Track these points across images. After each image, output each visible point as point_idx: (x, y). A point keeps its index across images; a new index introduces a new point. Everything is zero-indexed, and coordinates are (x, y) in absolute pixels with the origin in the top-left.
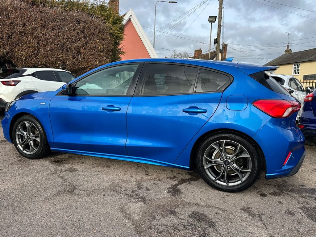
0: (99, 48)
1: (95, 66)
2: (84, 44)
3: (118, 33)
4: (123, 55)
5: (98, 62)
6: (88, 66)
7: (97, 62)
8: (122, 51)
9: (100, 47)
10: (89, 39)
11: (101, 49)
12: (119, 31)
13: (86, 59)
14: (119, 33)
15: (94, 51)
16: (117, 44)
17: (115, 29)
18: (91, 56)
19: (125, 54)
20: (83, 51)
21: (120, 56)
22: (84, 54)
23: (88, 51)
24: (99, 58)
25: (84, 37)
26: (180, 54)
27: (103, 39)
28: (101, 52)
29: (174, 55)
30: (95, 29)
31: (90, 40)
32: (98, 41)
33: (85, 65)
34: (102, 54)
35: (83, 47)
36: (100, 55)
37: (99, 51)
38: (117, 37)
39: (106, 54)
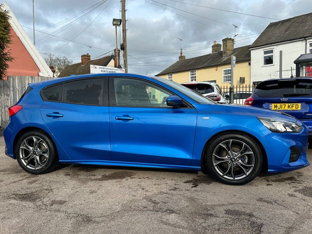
3: (3, 34)
8: (9, 56)
14: (5, 33)
16: (2, 47)
19: (13, 60)
21: (7, 62)
38: (2, 39)
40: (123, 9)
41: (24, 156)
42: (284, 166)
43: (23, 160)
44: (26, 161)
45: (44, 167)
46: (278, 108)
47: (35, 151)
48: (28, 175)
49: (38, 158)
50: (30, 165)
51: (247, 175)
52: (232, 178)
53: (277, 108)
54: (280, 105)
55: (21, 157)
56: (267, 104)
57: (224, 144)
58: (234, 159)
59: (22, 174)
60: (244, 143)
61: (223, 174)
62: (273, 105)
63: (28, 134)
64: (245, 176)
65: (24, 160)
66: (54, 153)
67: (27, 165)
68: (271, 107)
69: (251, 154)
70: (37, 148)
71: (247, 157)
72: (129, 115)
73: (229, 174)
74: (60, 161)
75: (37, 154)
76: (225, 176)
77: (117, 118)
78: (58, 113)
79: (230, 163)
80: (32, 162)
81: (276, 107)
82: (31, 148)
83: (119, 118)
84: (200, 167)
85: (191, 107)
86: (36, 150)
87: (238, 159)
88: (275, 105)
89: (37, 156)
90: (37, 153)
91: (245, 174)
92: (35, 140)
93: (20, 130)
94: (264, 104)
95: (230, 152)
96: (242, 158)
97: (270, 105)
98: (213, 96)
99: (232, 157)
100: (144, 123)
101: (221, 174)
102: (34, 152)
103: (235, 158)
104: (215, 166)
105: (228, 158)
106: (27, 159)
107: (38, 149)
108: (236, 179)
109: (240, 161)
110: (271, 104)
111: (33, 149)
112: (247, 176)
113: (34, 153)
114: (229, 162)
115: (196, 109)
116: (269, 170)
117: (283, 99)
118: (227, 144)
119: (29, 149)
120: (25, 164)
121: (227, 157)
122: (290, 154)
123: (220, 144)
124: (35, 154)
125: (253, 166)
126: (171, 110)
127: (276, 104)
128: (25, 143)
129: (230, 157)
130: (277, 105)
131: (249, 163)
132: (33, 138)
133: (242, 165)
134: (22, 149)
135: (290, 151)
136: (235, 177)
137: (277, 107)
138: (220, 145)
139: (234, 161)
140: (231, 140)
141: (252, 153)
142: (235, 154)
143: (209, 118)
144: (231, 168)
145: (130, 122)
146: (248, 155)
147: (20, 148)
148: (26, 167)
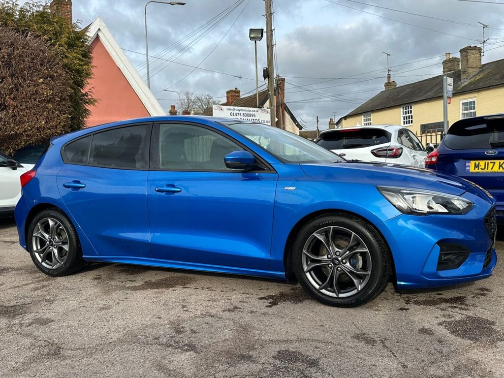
0: (43, 94)
1: (38, 130)
2: (12, 88)
3: (80, 65)
4: (94, 105)
5: (43, 123)
6: (24, 132)
7: (41, 122)
8: (90, 97)
9: (45, 93)
10: (22, 77)
11: (48, 96)
12: (82, 61)
13: (18, 118)
14: (82, 63)
15: (35, 100)
16: (79, 84)
17: (73, 56)
18: (28, 111)
19: (96, 104)
20: (12, 102)
21: (88, 107)
22: (14, 109)
23: (22, 101)
24: (45, 113)
25: (12, 76)
26: (199, 99)
27: (52, 77)
28: (48, 102)
29: (186, 101)
30: (33, 59)
31: (24, 80)
32: (41, 81)
33: (18, 129)
34: (50, 106)
35: (11, 94)
36: (47, 108)
37: (45, 100)
38: (79, 72)
39: (60, 105)
40: (267, 12)
41: (39, 248)
42: (428, 275)
43: (37, 254)
44: (41, 255)
45: (63, 266)
46: (481, 169)
47: (52, 240)
48: (44, 276)
49: (56, 251)
50: (46, 261)
51: (359, 289)
52: (333, 295)
53: (478, 169)
54: (485, 163)
55: (35, 249)
56: (461, 161)
57: (320, 233)
58: (338, 260)
59: (37, 275)
60: (353, 233)
61: (320, 286)
62: (472, 163)
63: (42, 214)
64: (355, 292)
65: (39, 253)
66: (75, 244)
67: (42, 262)
68: (469, 166)
69: (366, 252)
70: (54, 235)
71: (360, 258)
72: (175, 185)
73: (330, 286)
74: (83, 256)
75: (55, 245)
76: (324, 291)
77: (157, 189)
78: (79, 182)
79: (331, 268)
80: (48, 257)
81: (476, 166)
82: (47, 236)
84: (284, 274)
85: (270, 170)
87: (344, 261)
88: (475, 163)
89: (54, 248)
90: (54, 243)
91: (356, 288)
92: (51, 223)
93: (32, 207)
94: (457, 161)
95: (331, 247)
96: (352, 258)
97: (467, 164)
98: (386, 150)
99: (334, 257)
100: (195, 196)
101: (317, 287)
102: (50, 241)
103: (340, 259)
104: (307, 272)
105: (328, 258)
106: (42, 252)
107: (56, 237)
108: (341, 295)
109: (348, 264)
110: (469, 161)
111: (50, 237)
112: (359, 292)
113: (51, 243)
114: (330, 265)
115: (277, 173)
116: (398, 283)
117: (490, 152)
118: (326, 233)
119: (44, 237)
120: (40, 260)
121: (326, 257)
122: (438, 254)
124: (52, 245)
125: (368, 275)
126: (240, 175)
127: (477, 162)
128: (39, 228)
129: (331, 256)
130: (479, 163)
131: (364, 268)
132: (48, 221)
133: (351, 272)
134: (36, 237)
135: (438, 247)
136: (340, 293)
137: (480, 167)
138: (314, 235)
139: (338, 265)
140: (332, 227)
141: (367, 250)
142: (340, 252)
143: (295, 188)
144: (332, 277)
146: (363, 254)
147: (34, 235)
148: (41, 264)
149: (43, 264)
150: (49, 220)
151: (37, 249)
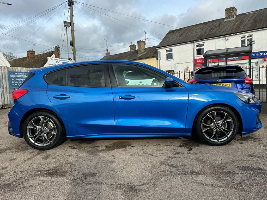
40: (71, 14)
41: (31, 135)
43: (30, 139)
44: (33, 139)
45: (52, 143)
47: (42, 129)
49: (45, 135)
50: (37, 142)
52: (216, 141)
57: (209, 114)
60: (226, 113)
61: (210, 138)
63: (35, 114)
64: (226, 138)
65: (32, 138)
69: (230, 121)
70: (44, 127)
71: (226, 123)
72: (131, 95)
73: (214, 138)
74: (67, 137)
76: (212, 140)
77: (121, 97)
78: (65, 95)
82: (39, 127)
83: (123, 97)
84: (191, 134)
85: (181, 87)
86: (44, 129)
89: (44, 134)
90: (44, 131)
91: (226, 136)
93: (27, 111)
95: (214, 120)
96: (224, 125)
100: (144, 100)
102: (41, 130)
103: (219, 125)
106: (35, 137)
107: (46, 127)
108: (220, 141)
109: (222, 127)
111: (41, 128)
112: (228, 138)
113: (42, 131)
114: (214, 128)
115: (186, 88)
116: (243, 132)
117: (219, 80)
118: (212, 114)
119: (36, 127)
120: (33, 142)
121: (212, 124)
123: (207, 115)
124: (43, 132)
125: (232, 130)
128: (32, 123)
129: (215, 124)
131: (228, 128)
133: (224, 130)
134: (29, 128)
139: (218, 128)
140: (216, 111)
141: (232, 120)
142: (219, 122)
143: (198, 95)
144: (216, 133)
145: (132, 100)
146: (228, 122)
147: (28, 127)
148: (34, 144)
149: (36, 144)
150: (41, 118)
151: (30, 136)
